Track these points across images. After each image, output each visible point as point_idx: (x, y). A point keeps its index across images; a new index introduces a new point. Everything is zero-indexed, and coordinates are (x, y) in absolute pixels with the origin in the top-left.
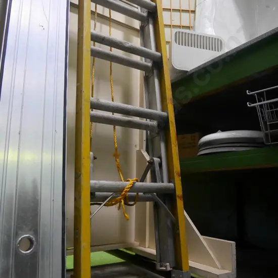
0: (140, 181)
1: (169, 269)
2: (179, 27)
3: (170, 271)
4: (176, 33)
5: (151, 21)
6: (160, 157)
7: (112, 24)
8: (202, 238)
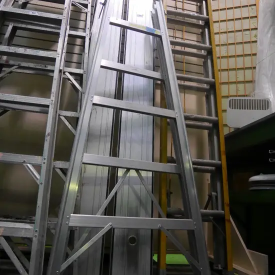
0: (205, 209)
1: (220, 268)
2: (236, 96)
3: (221, 270)
4: (230, 101)
5: (212, 92)
6: (217, 192)
7: (186, 91)
8: (247, 251)
